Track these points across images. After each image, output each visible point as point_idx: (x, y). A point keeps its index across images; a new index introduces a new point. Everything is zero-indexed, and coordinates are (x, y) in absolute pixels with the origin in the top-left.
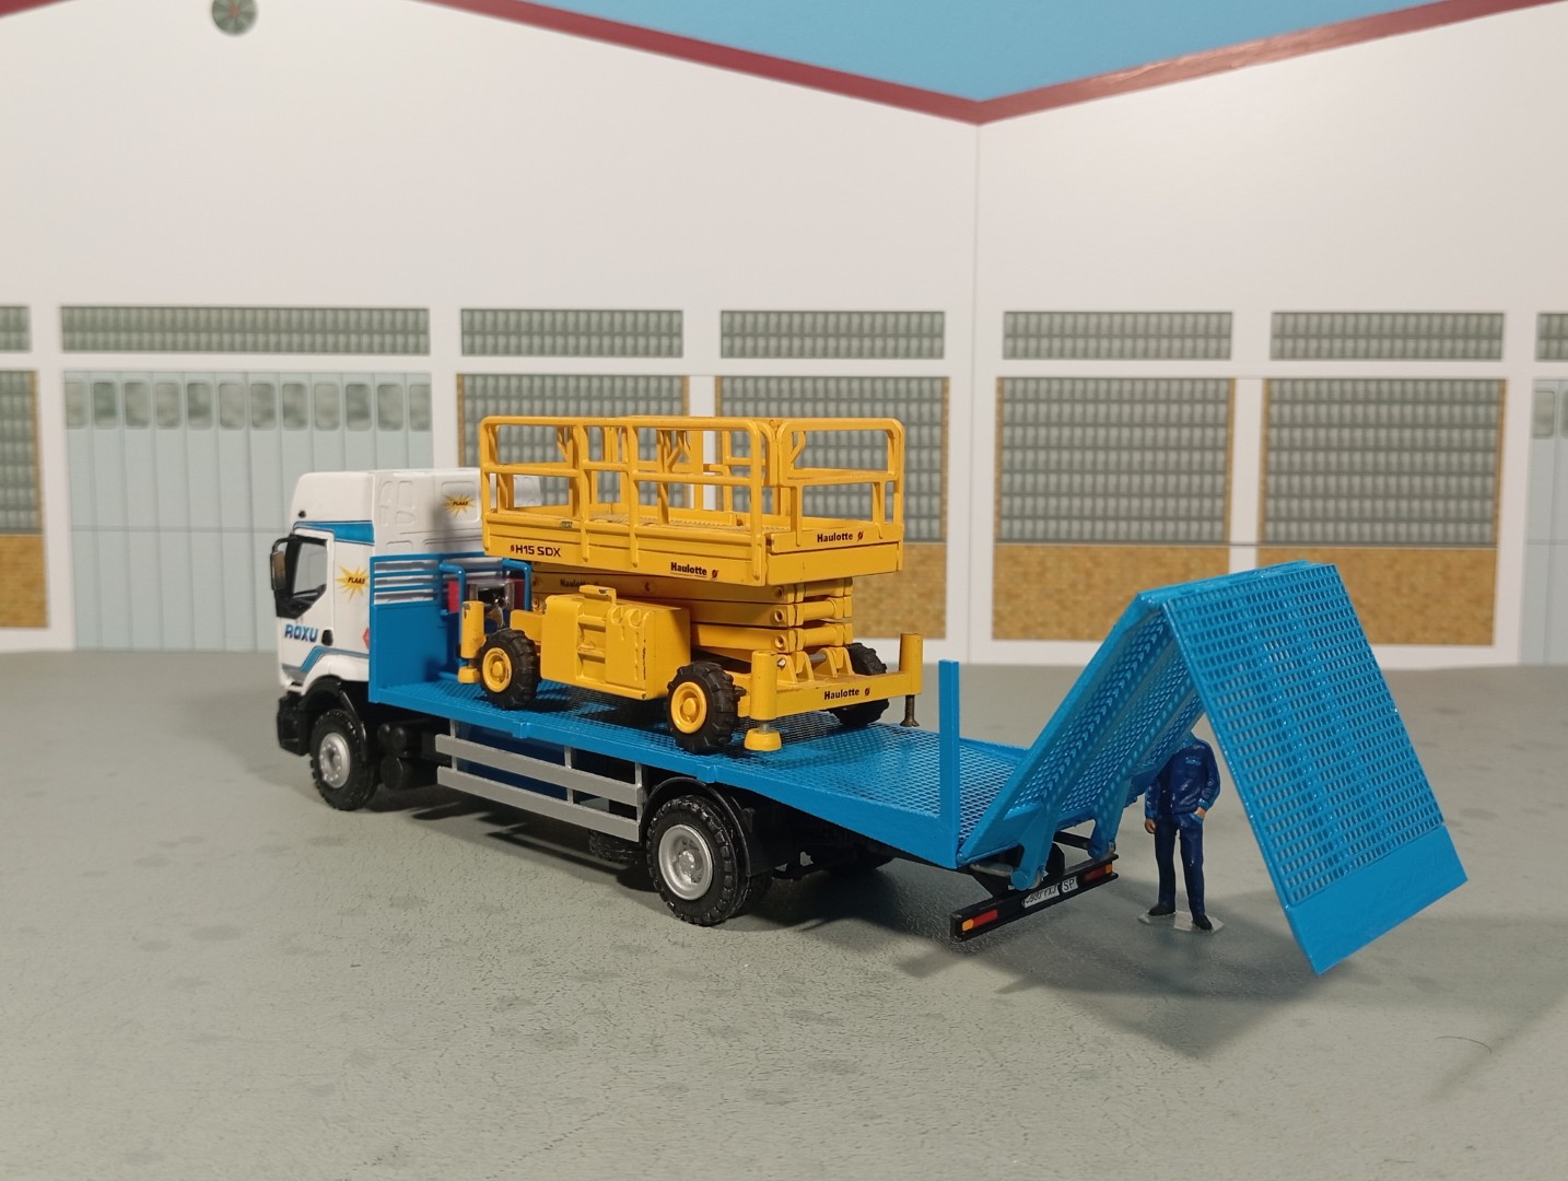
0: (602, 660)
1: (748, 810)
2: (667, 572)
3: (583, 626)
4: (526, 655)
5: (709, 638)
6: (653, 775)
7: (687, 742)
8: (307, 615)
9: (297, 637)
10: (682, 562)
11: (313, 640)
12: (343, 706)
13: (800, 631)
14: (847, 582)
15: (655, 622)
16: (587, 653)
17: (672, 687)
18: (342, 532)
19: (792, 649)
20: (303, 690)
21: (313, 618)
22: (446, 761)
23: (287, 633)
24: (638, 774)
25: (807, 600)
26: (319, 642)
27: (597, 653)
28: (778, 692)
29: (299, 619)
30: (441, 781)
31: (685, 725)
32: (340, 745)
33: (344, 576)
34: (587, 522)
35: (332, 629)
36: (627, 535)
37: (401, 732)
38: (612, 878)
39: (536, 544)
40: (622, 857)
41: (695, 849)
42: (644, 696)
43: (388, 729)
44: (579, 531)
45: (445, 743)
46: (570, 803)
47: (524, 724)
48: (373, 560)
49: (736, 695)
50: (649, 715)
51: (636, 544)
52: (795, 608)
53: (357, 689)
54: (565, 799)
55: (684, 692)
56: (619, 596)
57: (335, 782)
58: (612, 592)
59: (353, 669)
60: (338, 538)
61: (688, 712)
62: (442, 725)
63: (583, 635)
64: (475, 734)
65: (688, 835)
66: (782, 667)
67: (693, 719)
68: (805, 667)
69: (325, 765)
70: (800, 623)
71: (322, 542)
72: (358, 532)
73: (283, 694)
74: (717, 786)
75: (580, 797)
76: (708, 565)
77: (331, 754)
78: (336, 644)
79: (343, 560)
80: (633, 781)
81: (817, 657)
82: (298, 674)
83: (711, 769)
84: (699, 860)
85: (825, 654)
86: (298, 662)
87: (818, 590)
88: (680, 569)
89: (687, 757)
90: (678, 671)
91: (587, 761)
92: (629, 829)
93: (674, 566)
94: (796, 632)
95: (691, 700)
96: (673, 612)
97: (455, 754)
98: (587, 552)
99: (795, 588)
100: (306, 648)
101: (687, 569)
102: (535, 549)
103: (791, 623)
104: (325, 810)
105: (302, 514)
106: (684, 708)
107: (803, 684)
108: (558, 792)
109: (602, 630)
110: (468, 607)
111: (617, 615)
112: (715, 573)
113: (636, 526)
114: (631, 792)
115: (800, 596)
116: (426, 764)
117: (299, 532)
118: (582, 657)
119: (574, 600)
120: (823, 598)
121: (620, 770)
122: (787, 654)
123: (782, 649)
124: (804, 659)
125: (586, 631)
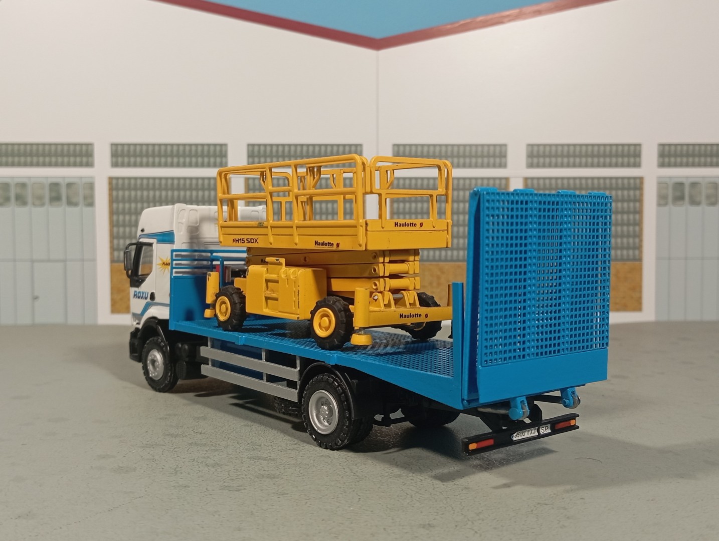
0: (276, 299)
1: (354, 381)
2: (313, 246)
3: (267, 281)
7: (323, 343)
8: (143, 285)
9: (139, 298)
10: (320, 240)
11: (146, 298)
13: (387, 279)
14: (416, 252)
15: (304, 277)
16: (269, 296)
18: (161, 238)
19: (382, 290)
21: (146, 287)
22: (205, 361)
23: (135, 295)
24: (298, 362)
25: (390, 262)
26: (149, 300)
27: (274, 295)
29: (140, 288)
30: (203, 372)
31: (321, 333)
32: (159, 357)
33: (161, 262)
34: (271, 222)
35: (155, 292)
36: (292, 227)
37: (186, 347)
39: (245, 237)
43: (180, 345)
44: (267, 227)
45: (205, 351)
46: (264, 382)
47: (241, 338)
48: (173, 251)
53: (164, 323)
54: (262, 379)
55: (320, 315)
57: (156, 376)
58: (283, 261)
59: (162, 313)
60: (159, 242)
61: (324, 325)
63: (267, 287)
66: (376, 300)
68: (389, 301)
70: (387, 274)
71: (151, 245)
72: (167, 237)
73: (133, 330)
76: (334, 241)
77: (154, 362)
78: (157, 300)
79: (161, 252)
80: (295, 367)
81: (398, 296)
83: (333, 358)
84: (331, 410)
85: (403, 294)
88: (320, 244)
89: (320, 351)
92: (292, 395)
93: (316, 243)
94: (384, 280)
97: (210, 357)
99: (384, 253)
100: (143, 302)
101: (324, 244)
102: (245, 240)
103: (381, 274)
105: (142, 231)
106: (322, 324)
107: (388, 310)
108: (258, 375)
109: (277, 282)
110: (210, 275)
111: (285, 273)
112: (338, 245)
113: (296, 221)
114: (293, 374)
117: (141, 240)
118: (267, 298)
119: (262, 267)
122: (378, 292)
123: (376, 289)
124: (389, 296)
125: (270, 284)
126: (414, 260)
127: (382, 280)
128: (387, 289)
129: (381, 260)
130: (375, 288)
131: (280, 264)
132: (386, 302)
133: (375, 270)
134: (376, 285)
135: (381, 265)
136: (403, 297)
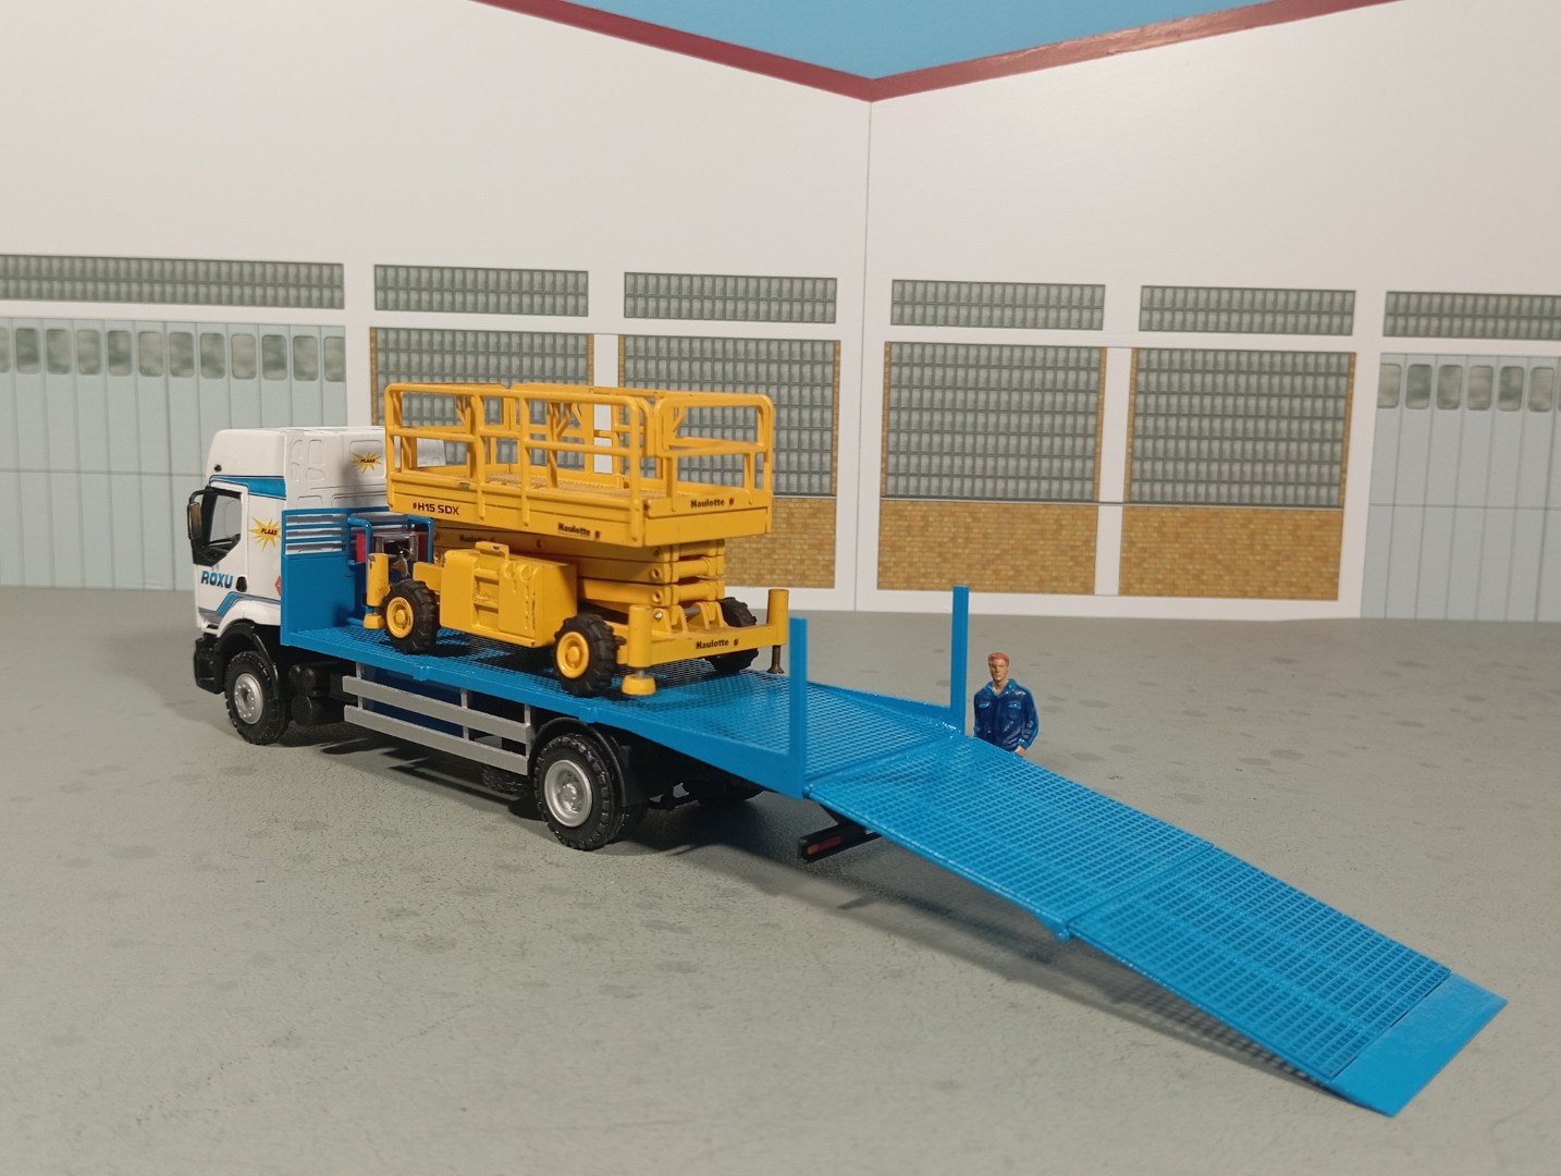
0: (495, 611)
1: (624, 747)
2: (554, 531)
3: (479, 579)
4: (426, 603)
5: (594, 592)
6: (540, 716)
7: (571, 686)
8: (222, 562)
9: (213, 583)
10: (568, 523)
11: (228, 586)
12: (256, 648)
13: (675, 587)
14: (720, 543)
15: (544, 577)
16: (482, 604)
17: (558, 636)
18: (257, 486)
19: (668, 603)
20: (218, 633)
21: (229, 566)
22: (353, 700)
23: (204, 578)
24: (527, 714)
25: (682, 559)
26: (233, 588)
27: (491, 604)
28: (654, 642)
29: (215, 566)
30: (348, 718)
31: (569, 671)
32: (253, 685)
33: (257, 527)
34: (483, 484)
35: (246, 576)
36: (519, 497)
37: (311, 673)
38: (505, 808)
39: (436, 503)
40: (512, 789)
41: (576, 780)
42: (533, 643)
43: (298, 670)
44: (475, 491)
45: (351, 684)
46: (465, 740)
47: (424, 667)
48: (285, 513)
49: (616, 643)
50: (538, 661)
51: (527, 505)
52: (671, 566)
53: (270, 632)
54: (462, 736)
55: (568, 641)
56: (512, 551)
57: (250, 719)
58: (505, 549)
59: (265, 614)
60: (252, 492)
61: (572, 659)
62: (348, 668)
63: (478, 587)
64: (380, 676)
65: (572, 770)
66: (658, 620)
67: (577, 665)
68: (679, 621)
69: (239, 702)
70: (676, 579)
71: (237, 495)
72: (270, 486)
73: (200, 636)
74: (597, 726)
75: (475, 735)
76: (592, 527)
77: (245, 693)
78: (250, 590)
79: (258, 512)
80: (522, 721)
81: (692, 610)
82: (214, 617)
83: (592, 710)
84: (580, 791)
85: (699, 607)
86: (214, 607)
87: (693, 550)
88: (567, 529)
89: (571, 699)
90: (564, 622)
91: (480, 702)
92: (518, 764)
93: (561, 526)
94: (672, 589)
95: (575, 649)
96: (561, 568)
97: (361, 694)
98: (483, 511)
99: (671, 548)
100: (223, 593)
101: (573, 530)
102: (436, 507)
103: (667, 580)
104: (240, 744)
105: (218, 468)
106: (569, 657)
107: (678, 635)
108: (455, 730)
109: (496, 583)
110: (373, 559)
111: (510, 569)
112: (597, 534)
113: (527, 489)
114: (521, 730)
115: (676, 556)
116: (334, 703)
117: (214, 485)
118: (478, 607)
119: (471, 555)
120: (698, 557)
121: (512, 710)
122: (663, 608)
123: (659, 603)
124: (680, 612)
125: (481, 584)
126: (717, 555)
127: (667, 589)
128: (676, 601)
129: (667, 557)
130: (656, 599)
131: (501, 555)
132: (675, 622)
133: (657, 574)
134: (658, 596)
135: (667, 566)
136: (699, 613)
